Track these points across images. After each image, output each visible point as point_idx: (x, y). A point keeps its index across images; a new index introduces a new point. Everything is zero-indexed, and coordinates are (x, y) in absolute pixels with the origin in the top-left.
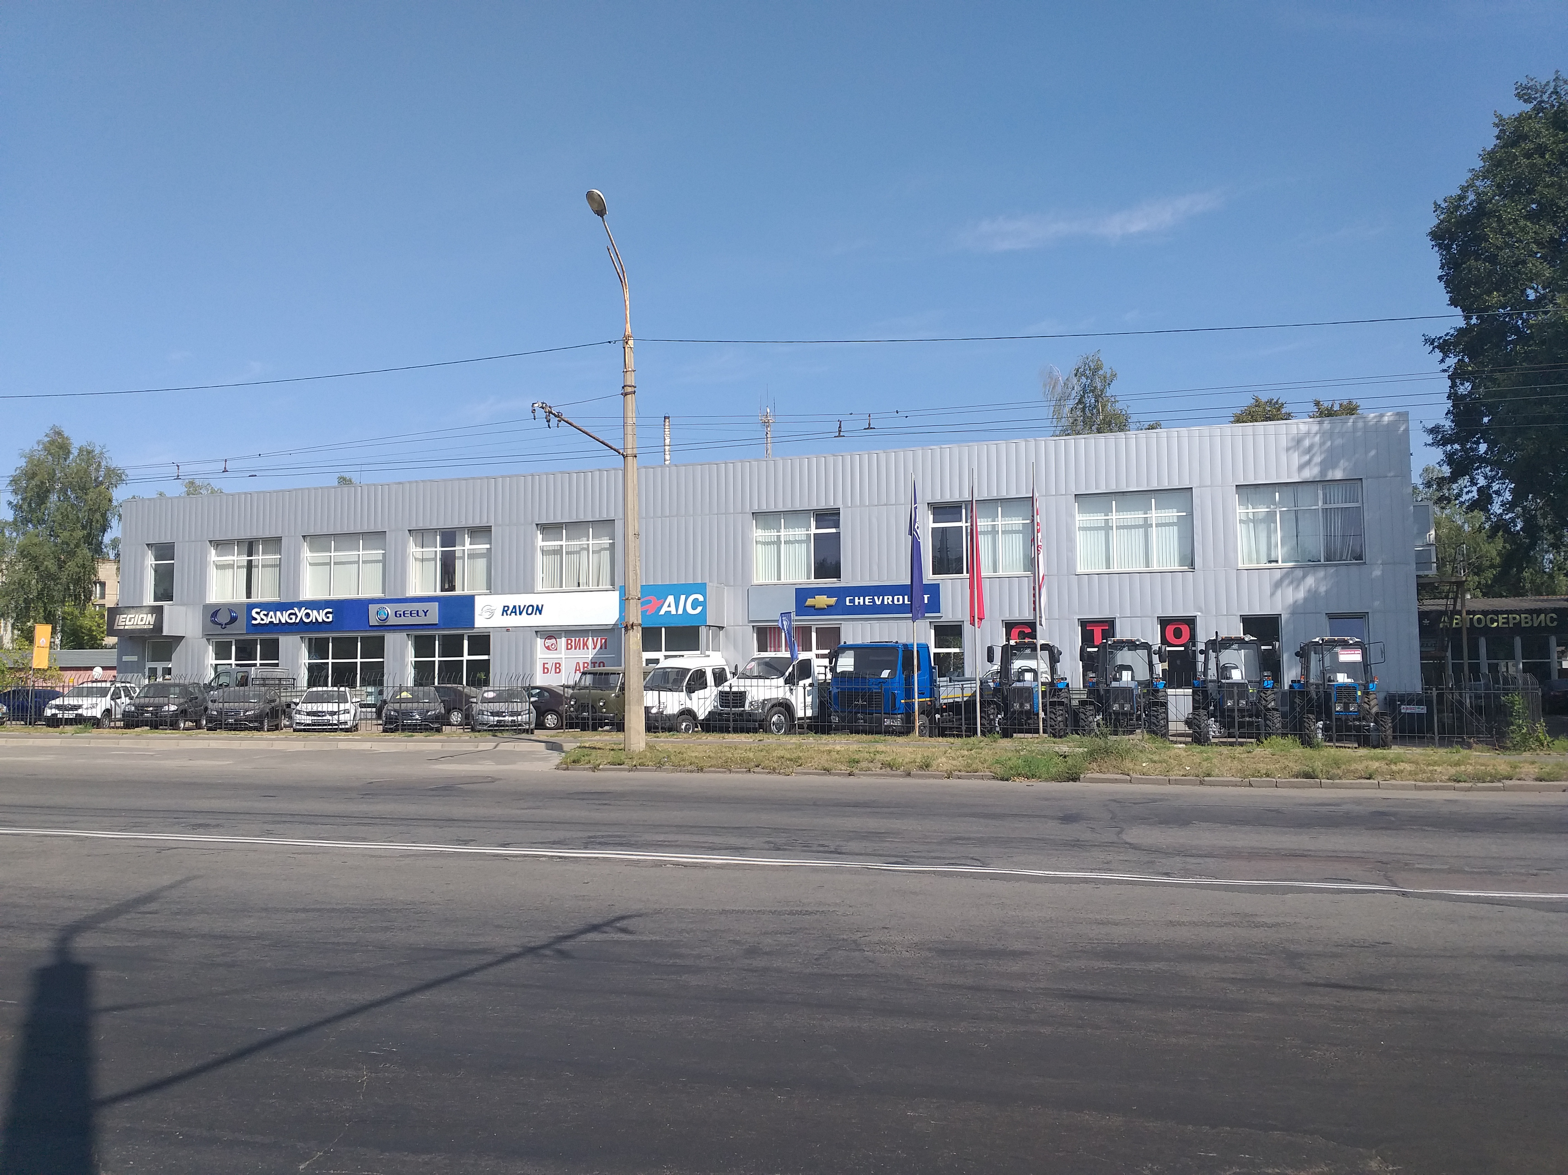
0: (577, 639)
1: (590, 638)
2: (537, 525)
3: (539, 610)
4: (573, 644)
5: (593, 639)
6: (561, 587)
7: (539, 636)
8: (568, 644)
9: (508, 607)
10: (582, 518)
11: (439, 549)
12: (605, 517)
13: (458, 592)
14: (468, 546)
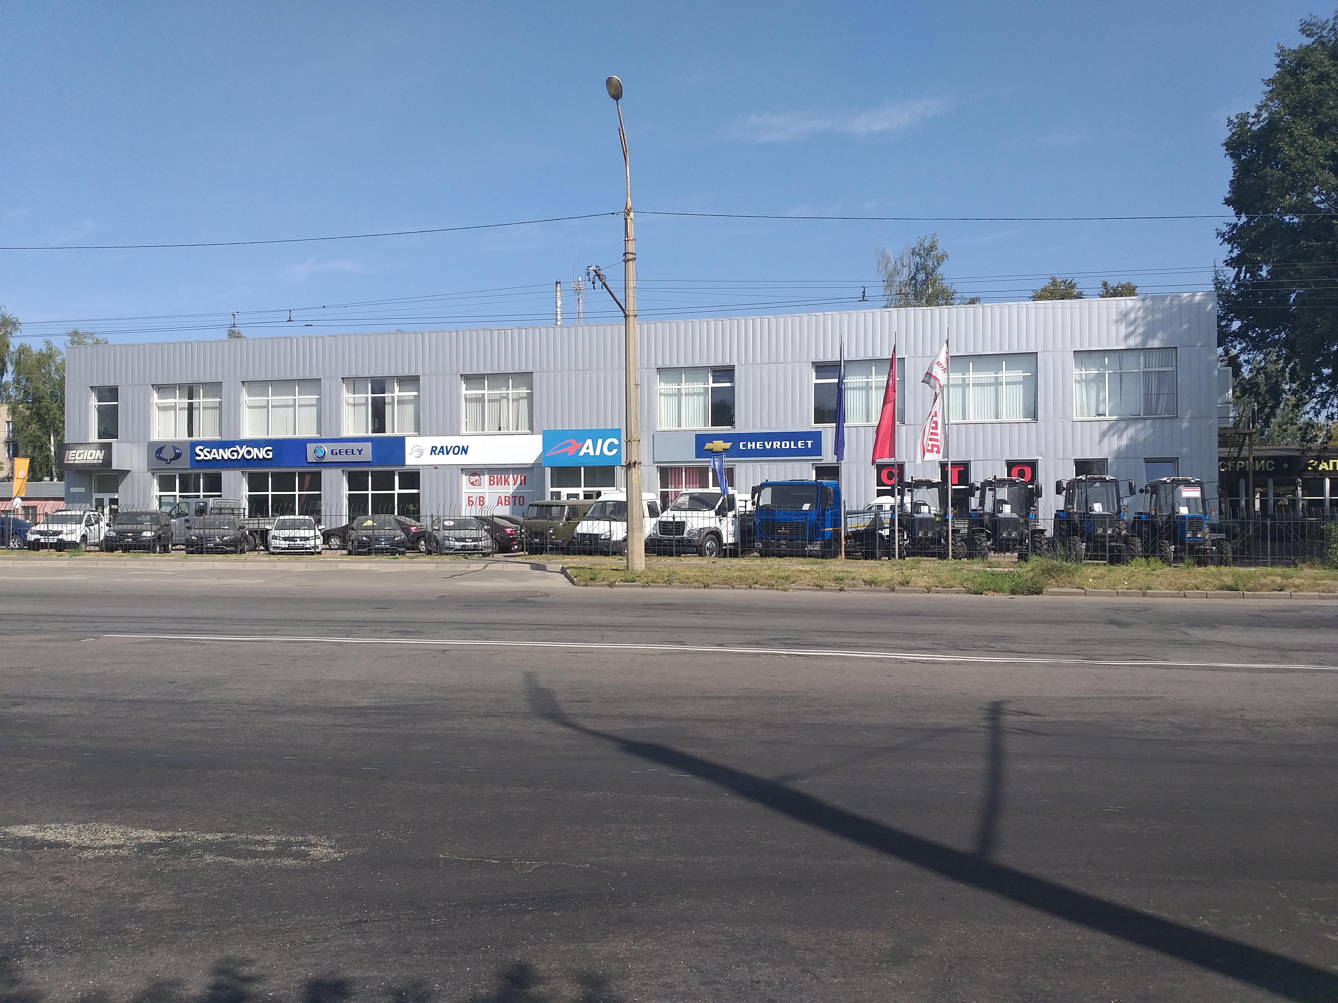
0: (499, 476)
1: (511, 476)
2: (461, 375)
3: (465, 450)
4: (495, 480)
5: (513, 477)
6: (483, 430)
7: (464, 473)
8: (490, 480)
9: (436, 447)
10: (503, 370)
11: (370, 395)
12: (523, 369)
13: (388, 434)
14: (397, 393)
